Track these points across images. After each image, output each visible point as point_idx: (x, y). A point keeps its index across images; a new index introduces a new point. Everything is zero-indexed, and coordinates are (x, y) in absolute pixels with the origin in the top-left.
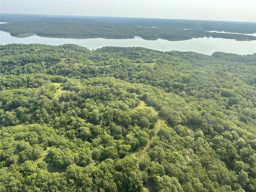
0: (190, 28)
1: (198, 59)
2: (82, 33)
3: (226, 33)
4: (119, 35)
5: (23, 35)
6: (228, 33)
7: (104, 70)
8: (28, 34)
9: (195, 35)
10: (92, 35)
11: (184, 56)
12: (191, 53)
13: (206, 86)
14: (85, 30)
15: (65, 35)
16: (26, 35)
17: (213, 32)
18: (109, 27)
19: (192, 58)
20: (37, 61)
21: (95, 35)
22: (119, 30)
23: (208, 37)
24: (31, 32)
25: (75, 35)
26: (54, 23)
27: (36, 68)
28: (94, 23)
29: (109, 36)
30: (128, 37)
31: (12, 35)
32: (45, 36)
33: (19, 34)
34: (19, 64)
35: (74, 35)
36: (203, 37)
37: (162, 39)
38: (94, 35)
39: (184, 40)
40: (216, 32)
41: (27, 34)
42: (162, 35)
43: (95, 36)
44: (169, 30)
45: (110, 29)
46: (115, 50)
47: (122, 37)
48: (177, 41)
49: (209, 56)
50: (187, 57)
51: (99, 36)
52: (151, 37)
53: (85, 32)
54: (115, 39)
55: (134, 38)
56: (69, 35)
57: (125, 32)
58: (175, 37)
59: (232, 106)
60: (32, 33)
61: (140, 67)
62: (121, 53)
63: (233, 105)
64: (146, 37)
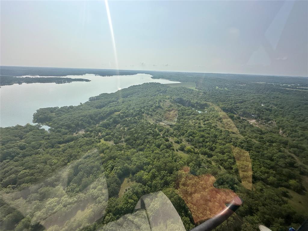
3: (42, 77)
6: (44, 77)
17: (24, 77)
23: (20, 83)
40: (28, 77)
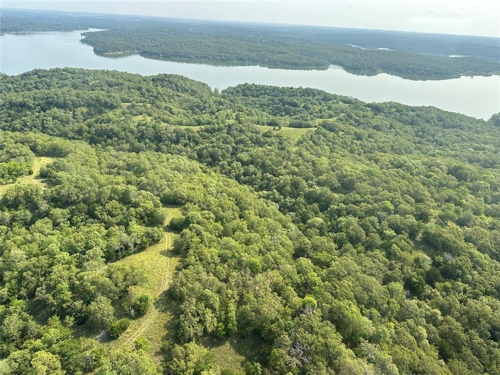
0: (465, 55)
1: (444, 127)
2: (222, 54)
4: (296, 60)
5: (114, 53)
7: (184, 136)
8: (124, 51)
9: (471, 70)
10: (241, 59)
11: (407, 115)
12: (429, 110)
13: (386, 209)
14: (230, 49)
15: (188, 57)
16: (119, 53)
18: (283, 45)
19: (428, 121)
20: (69, 106)
21: (246, 60)
22: (301, 51)
24: (130, 47)
25: (208, 58)
26: (181, 33)
27: (59, 120)
28: (261, 36)
29: (274, 62)
30: (314, 67)
31: (97, 52)
32: (153, 56)
33: (106, 52)
34: (38, 109)
35: (205, 58)
36: (490, 76)
37: (389, 74)
38: (245, 58)
39: (439, 80)
41: (122, 53)
42: (389, 66)
43: (247, 62)
44: (411, 55)
45: (282, 49)
46: (259, 93)
47: (301, 65)
48: (422, 80)
49: (481, 121)
50: (415, 118)
51: (254, 62)
52: (364, 68)
53: (227, 53)
54: (287, 69)
55: (326, 69)
56: (196, 57)
57: (313, 56)
58: (419, 72)
59: (434, 287)
60: (133, 49)
61: (269, 137)
62: (265, 99)
63: (437, 284)
64: (353, 69)
